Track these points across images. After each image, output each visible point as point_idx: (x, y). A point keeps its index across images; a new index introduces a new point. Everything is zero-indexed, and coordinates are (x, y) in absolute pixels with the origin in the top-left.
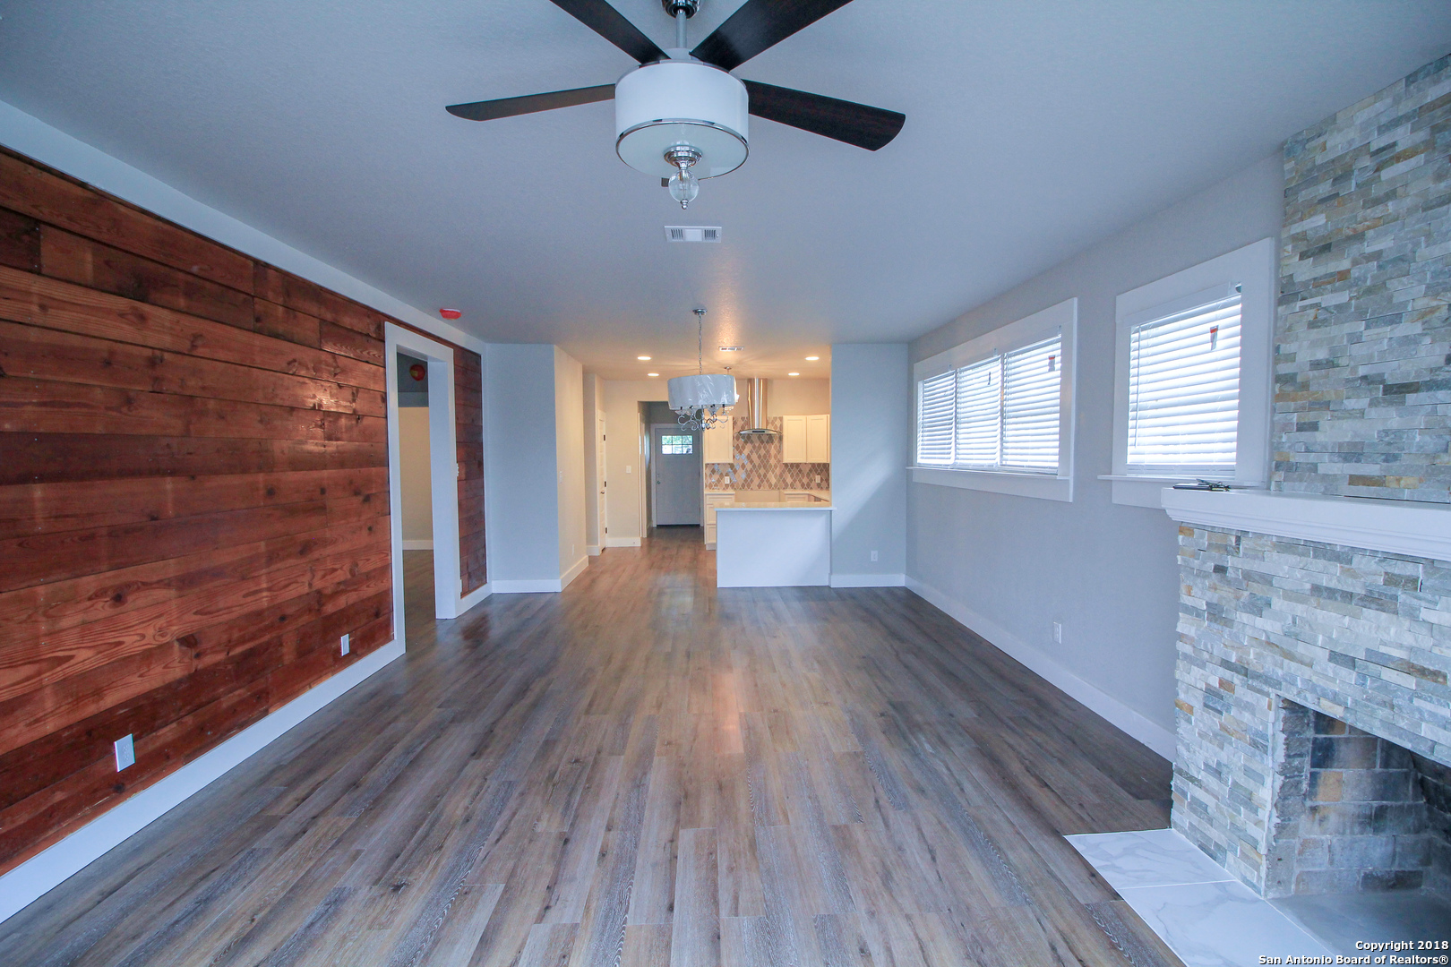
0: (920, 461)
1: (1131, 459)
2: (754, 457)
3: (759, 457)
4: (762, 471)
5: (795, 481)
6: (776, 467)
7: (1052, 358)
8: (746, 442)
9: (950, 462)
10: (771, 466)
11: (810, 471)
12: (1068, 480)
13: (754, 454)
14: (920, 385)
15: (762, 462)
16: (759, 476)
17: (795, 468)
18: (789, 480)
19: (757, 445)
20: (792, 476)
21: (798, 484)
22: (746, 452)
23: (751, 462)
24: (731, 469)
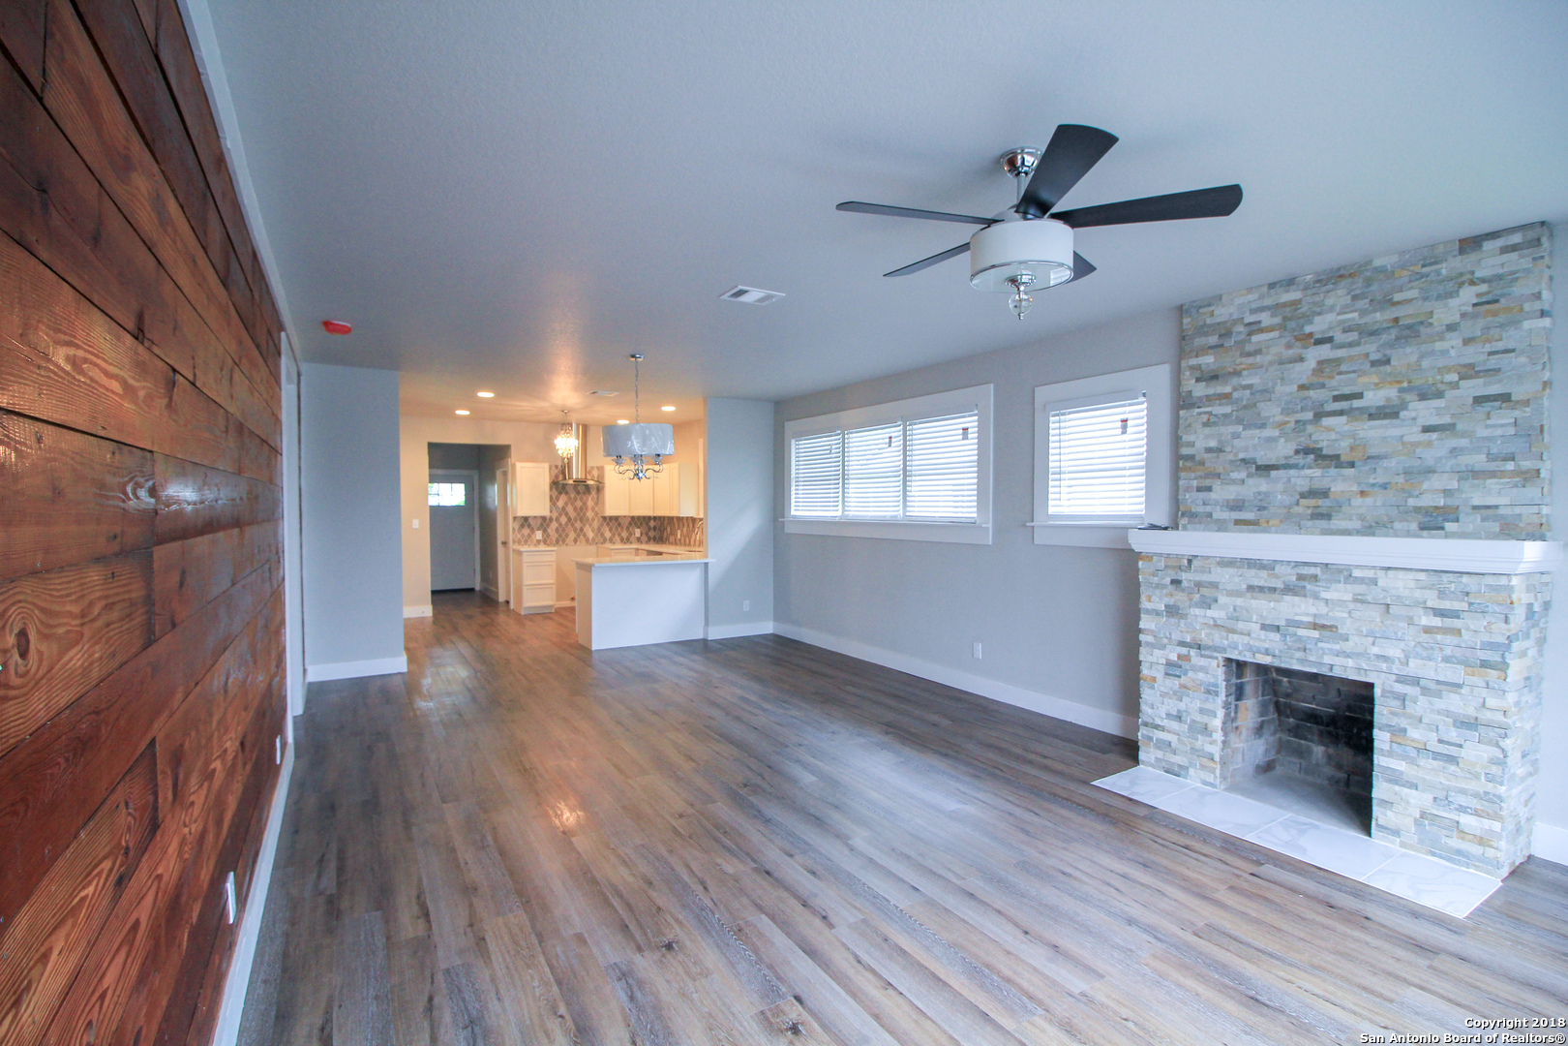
0: (793, 513)
1: (1051, 510)
2: (570, 509)
3: (575, 509)
4: (578, 525)
5: (614, 535)
6: (593, 520)
7: (965, 429)
8: (560, 493)
9: (839, 513)
10: (588, 519)
11: (630, 524)
12: (988, 528)
13: (570, 505)
14: (793, 442)
15: (578, 514)
16: (575, 530)
17: (614, 520)
18: (608, 535)
19: (572, 496)
20: (610, 530)
21: (617, 538)
22: (560, 504)
23: (567, 514)
24: (544, 522)
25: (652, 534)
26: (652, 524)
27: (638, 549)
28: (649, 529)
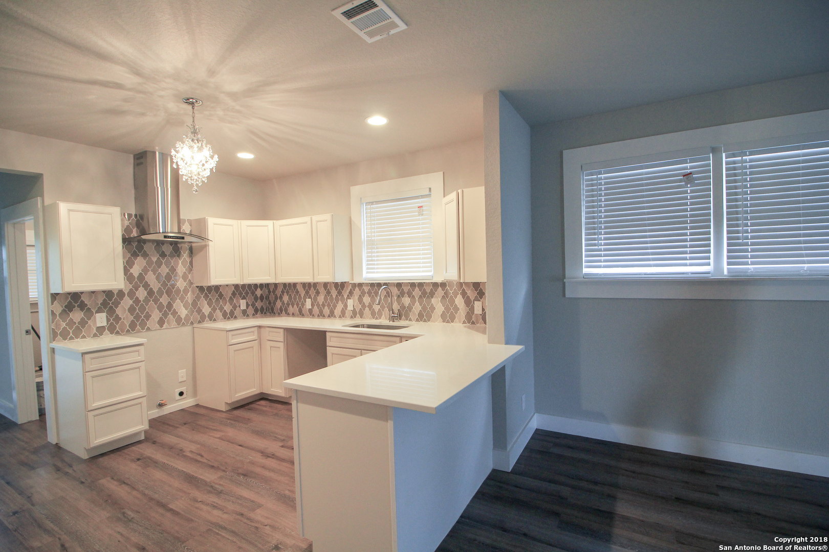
2: (151, 278)
3: (159, 277)
4: (164, 300)
5: (214, 310)
6: (186, 291)
8: (135, 255)
10: (178, 291)
11: (234, 294)
13: (150, 273)
15: (164, 285)
16: (160, 307)
17: (216, 291)
18: (206, 310)
19: (154, 259)
20: (210, 304)
21: (219, 313)
22: (136, 270)
23: (146, 286)
24: (109, 300)
25: (259, 304)
26: (259, 292)
27: (260, 327)
28: (256, 299)
